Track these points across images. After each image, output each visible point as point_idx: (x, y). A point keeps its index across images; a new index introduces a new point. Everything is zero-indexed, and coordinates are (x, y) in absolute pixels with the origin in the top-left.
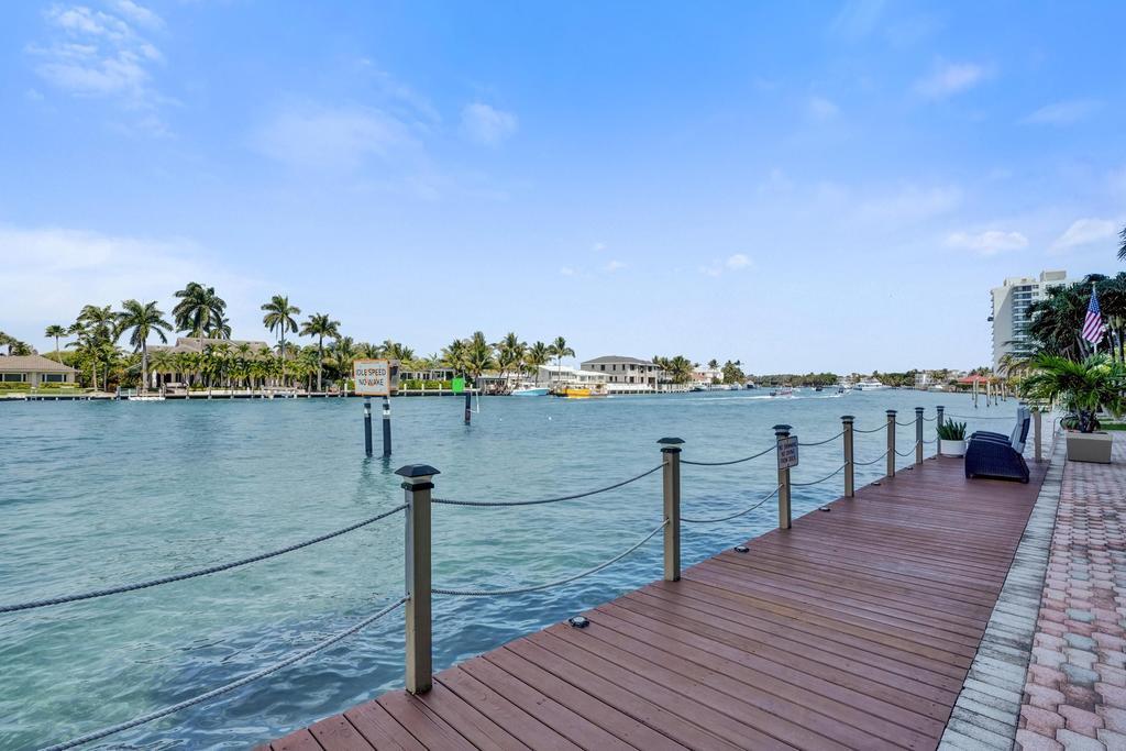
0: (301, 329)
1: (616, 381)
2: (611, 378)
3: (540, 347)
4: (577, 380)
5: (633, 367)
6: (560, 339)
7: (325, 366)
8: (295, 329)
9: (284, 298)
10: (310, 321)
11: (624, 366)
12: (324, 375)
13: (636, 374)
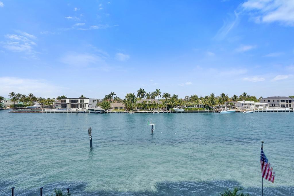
0: (162, 96)
1: (275, 106)
2: (272, 105)
3: (235, 97)
4: (254, 107)
5: (283, 101)
6: (244, 93)
7: (168, 105)
8: (161, 97)
9: (158, 90)
10: (164, 94)
11: (278, 100)
12: (168, 107)
13: (285, 103)
